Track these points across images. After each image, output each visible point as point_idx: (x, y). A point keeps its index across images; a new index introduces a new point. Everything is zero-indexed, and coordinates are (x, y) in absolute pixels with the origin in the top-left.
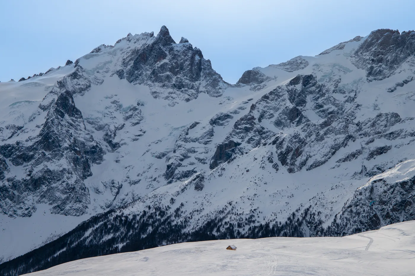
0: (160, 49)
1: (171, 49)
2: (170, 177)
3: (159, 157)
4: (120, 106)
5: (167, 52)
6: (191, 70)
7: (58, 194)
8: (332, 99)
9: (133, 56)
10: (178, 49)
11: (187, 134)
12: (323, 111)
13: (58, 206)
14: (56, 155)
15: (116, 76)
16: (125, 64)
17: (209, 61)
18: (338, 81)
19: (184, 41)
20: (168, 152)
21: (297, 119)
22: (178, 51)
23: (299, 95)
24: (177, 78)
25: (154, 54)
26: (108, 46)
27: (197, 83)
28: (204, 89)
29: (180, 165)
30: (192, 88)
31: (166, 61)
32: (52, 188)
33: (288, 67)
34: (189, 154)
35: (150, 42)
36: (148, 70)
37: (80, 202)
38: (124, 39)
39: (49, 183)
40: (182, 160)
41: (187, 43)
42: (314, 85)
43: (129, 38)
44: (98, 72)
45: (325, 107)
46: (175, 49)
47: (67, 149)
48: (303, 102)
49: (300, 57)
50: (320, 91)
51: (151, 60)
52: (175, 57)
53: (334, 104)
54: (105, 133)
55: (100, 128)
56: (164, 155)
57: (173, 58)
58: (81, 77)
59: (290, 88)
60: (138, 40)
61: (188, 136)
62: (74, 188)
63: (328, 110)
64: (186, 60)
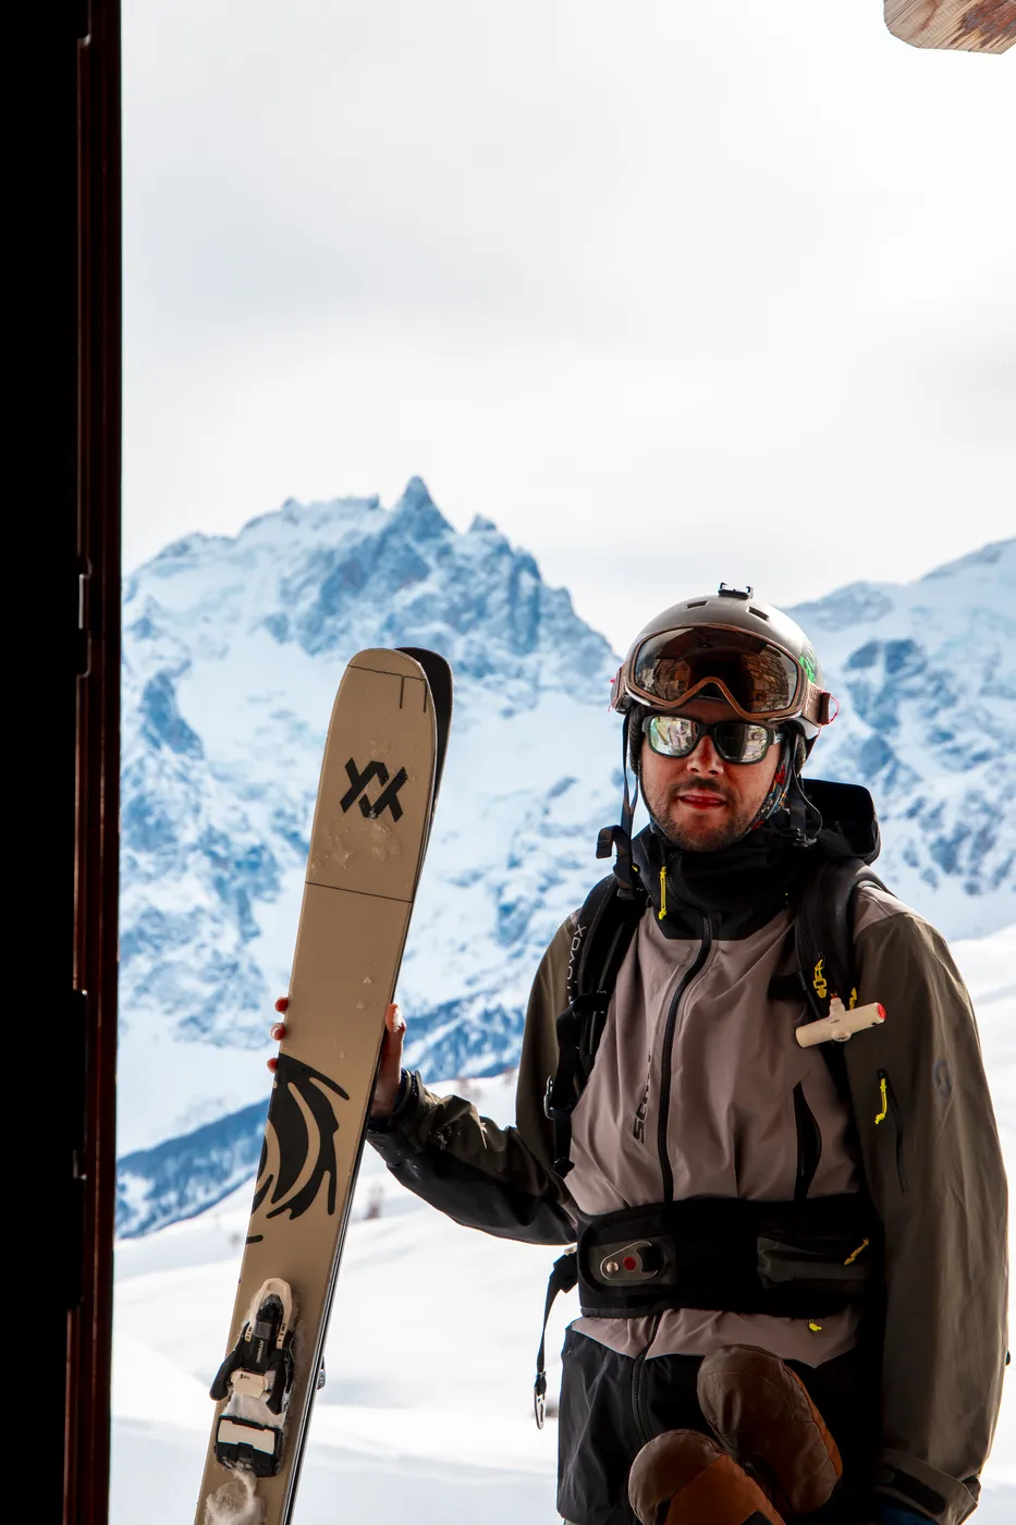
0: (408, 549)
1: (445, 552)
2: (515, 938)
3: (463, 884)
4: (301, 727)
5: (431, 561)
6: (511, 619)
7: (188, 983)
8: (979, 714)
9: (314, 571)
10: (468, 550)
11: (547, 812)
12: (956, 751)
13: (193, 1020)
14: (169, 866)
15: (265, 636)
16: (288, 594)
17: (564, 592)
18: (994, 661)
19: (483, 526)
20: (490, 868)
21: (884, 772)
22: (468, 558)
23: (880, 700)
24: (471, 642)
25: (387, 564)
26: (214, 539)
27: (530, 661)
28: (555, 681)
29: (539, 905)
30: (519, 674)
31: (429, 586)
32: (167, 965)
33: (825, 614)
34: (563, 874)
35: (373, 525)
36: (369, 617)
37: (255, 1007)
38: (270, 516)
39: (157, 948)
40: (543, 889)
41: (490, 535)
42: (920, 670)
43: (290, 513)
44: (206, 619)
45: (961, 739)
46: (459, 549)
47: (194, 848)
48: (888, 722)
49: (862, 586)
50: (939, 689)
51: (376, 584)
52: (458, 575)
53: (988, 730)
54: (271, 809)
55: (254, 794)
56: (476, 877)
57: (454, 580)
58: (161, 633)
59: (854, 675)
60: (325, 519)
61: (550, 820)
62: (235, 967)
63: (969, 746)
64: (493, 588)
